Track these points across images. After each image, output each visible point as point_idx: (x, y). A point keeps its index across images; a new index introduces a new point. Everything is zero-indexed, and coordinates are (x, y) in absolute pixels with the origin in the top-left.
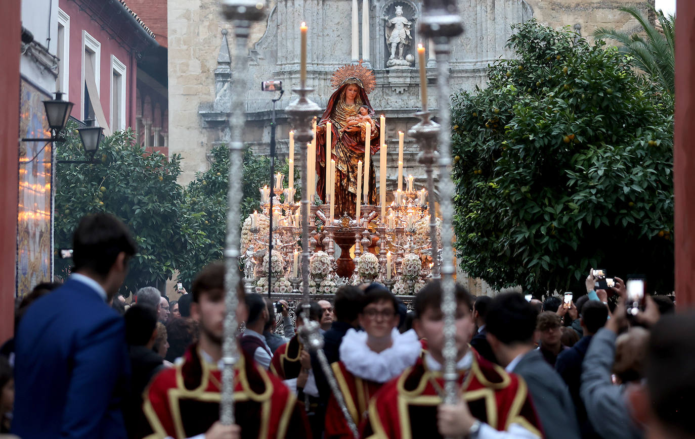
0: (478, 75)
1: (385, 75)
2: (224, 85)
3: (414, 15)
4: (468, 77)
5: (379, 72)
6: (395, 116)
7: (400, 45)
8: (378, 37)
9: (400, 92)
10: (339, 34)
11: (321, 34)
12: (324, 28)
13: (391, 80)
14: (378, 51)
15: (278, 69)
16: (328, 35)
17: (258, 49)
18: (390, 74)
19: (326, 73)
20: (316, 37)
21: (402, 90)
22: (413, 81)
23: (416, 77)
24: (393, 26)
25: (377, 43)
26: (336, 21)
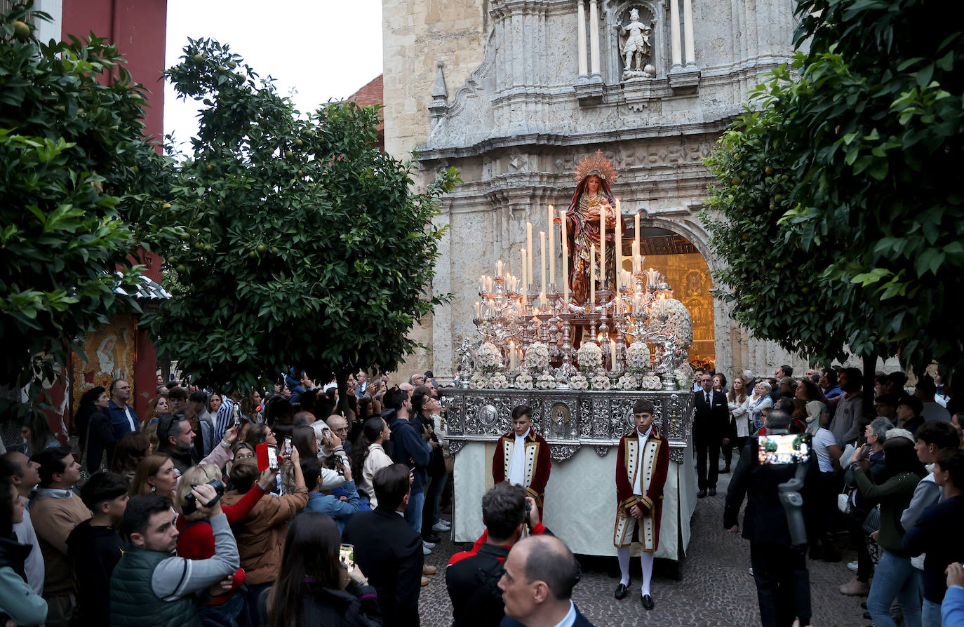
0: (735, 79)
1: (620, 91)
2: (438, 120)
3: (653, 18)
4: (723, 84)
5: (612, 88)
6: (633, 137)
7: (637, 55)
8: (610, 47)
9: (638, 109)
10: (565, 51)
11: (544, 53)
12: (548, 47)
13: (626, 95)
14: (610, 64)
15: (498, 96)
16: (552, 54)
17: (475, 78)
18: (626, 89)
19: (551, 97)
20: (538, 57)
21: (640, 106)
22: (654, 95)
23: (658, 89)
24: (628, 33)
25: (610, 55)
26: (561, 37)
